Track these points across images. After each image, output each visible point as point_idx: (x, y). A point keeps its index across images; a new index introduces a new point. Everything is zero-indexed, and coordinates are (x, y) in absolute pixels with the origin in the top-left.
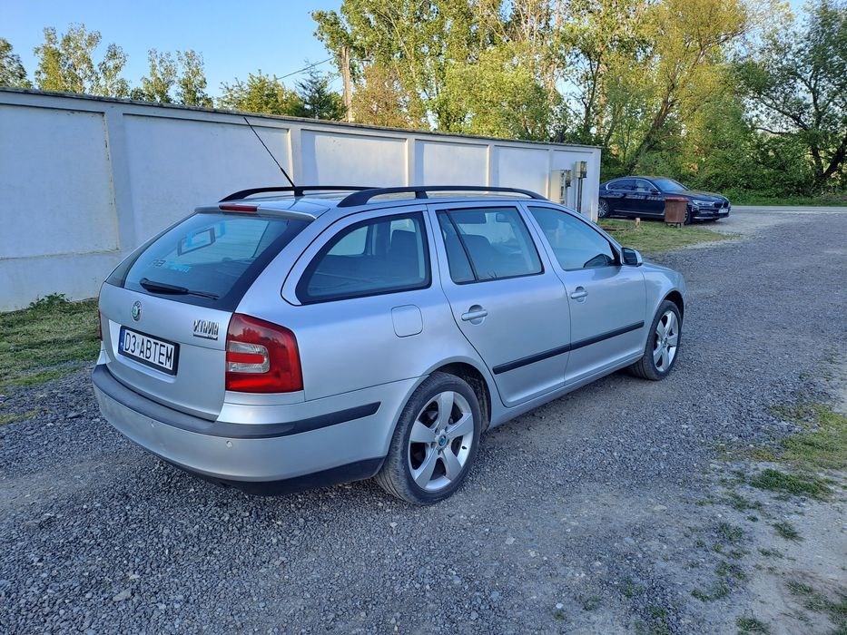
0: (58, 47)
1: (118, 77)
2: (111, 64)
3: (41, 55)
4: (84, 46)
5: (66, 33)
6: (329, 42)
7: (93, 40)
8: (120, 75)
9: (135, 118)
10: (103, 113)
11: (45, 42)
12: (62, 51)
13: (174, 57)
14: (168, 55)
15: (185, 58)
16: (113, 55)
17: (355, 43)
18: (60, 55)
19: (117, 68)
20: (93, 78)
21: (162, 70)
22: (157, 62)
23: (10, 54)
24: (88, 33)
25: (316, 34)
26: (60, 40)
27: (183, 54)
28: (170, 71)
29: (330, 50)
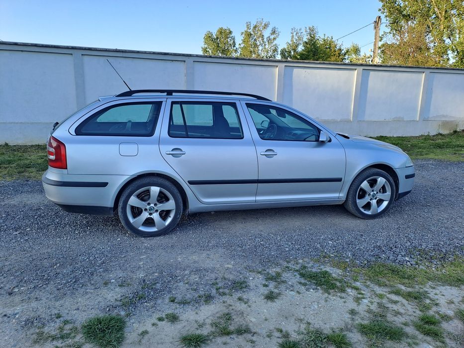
0: (251, 31)
1: (274, 44)
2: (272, 37)
3: (243, 35)
4: (261, 29)
5: (255, 24)
6: (388, 14)
7: (266, 26)
8: (275, 42)
9: (199, 63)
10: (185, 61)
11: (246, 29)
12: (252, 33)
13: (303, 30)
14: (301, 29)
15: (308, 31)
16: (274, 32)
17: (405, 13)
18: (251, 34)
19: (274, 39)
20: (263, 45)
21: (297, 37)
22: (295, 33)
23: (231, 36)
24: (264, 23)
25: (380, 10)
26: (252, 28)
27: (308, 28)
28: (300, 38)
29: (388, 18)
